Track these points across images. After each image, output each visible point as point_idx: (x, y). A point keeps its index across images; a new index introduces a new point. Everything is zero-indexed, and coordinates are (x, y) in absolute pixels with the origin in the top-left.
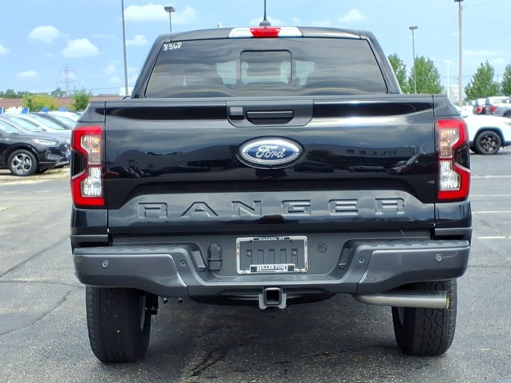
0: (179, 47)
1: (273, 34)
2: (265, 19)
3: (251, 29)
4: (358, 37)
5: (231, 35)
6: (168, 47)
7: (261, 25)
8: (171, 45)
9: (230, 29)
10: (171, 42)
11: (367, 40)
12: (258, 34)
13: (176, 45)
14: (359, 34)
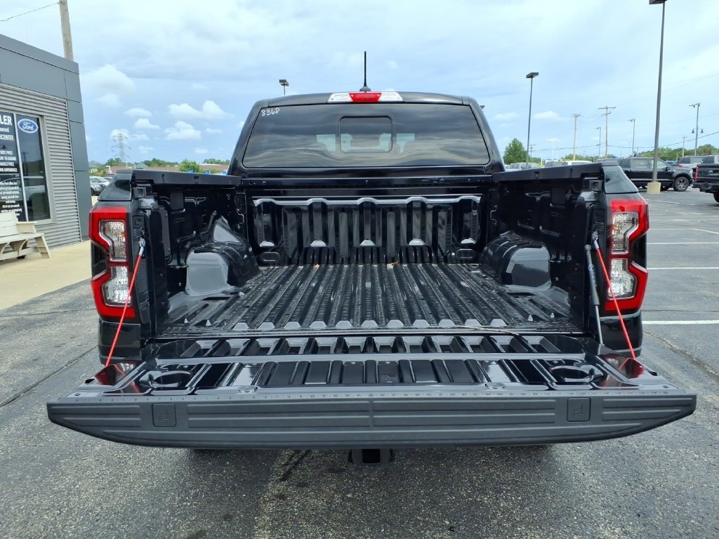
0: (277, 112)
1: (374, 100)
2: (365, 84)
3: (350, 94)
4: (460, 102)
5: (330, 101)
6: (266, 113)
7: (361, 90)
8: (268, 110)
9: (329, 95)
10: (269, 107)
11: (469, 105)
12: (357, 100)
13: (274, 110)
14: (461, 99)
